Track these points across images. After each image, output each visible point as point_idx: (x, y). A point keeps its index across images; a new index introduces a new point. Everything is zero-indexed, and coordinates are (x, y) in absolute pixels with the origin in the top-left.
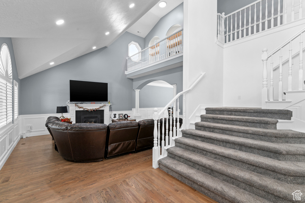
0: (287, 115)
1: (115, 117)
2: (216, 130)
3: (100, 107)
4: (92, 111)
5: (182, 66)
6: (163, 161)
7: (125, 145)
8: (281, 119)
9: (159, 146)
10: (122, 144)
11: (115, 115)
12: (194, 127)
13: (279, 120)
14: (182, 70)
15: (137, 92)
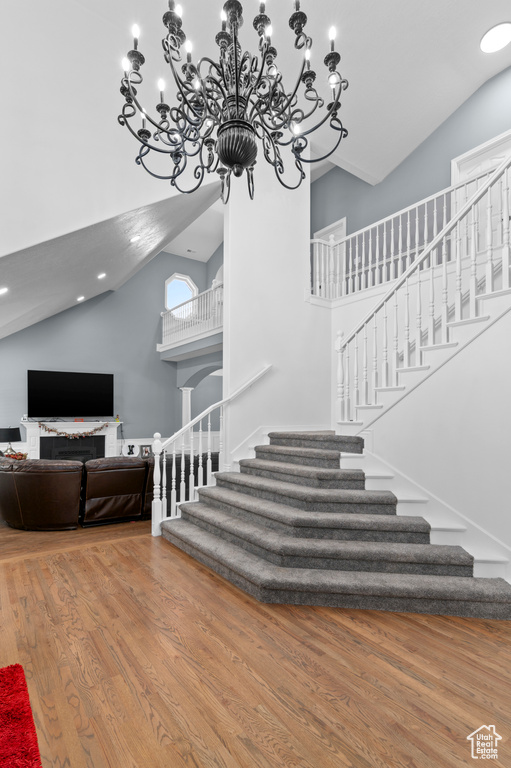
0: (357, 445)
1: (131, 452)
2: (263, 473)
3: (96, 430)
4: (75, 439)
5: (221, 352)
6: (166, 524)
7: (119, 503)
8: (347, 451)
9: (164, 499)
10: (113, 500)
11: (131, 448)
12: (237, 469)
13: (343, 454)
14: (221, 359)
15: (187, 393)
